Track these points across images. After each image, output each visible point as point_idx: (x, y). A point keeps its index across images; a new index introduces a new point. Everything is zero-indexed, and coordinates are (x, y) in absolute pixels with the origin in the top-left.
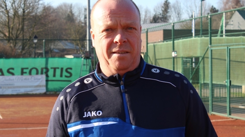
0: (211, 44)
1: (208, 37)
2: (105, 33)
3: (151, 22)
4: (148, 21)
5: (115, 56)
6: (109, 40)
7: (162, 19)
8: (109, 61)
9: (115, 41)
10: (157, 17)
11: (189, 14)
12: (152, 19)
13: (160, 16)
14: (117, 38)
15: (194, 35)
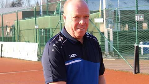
0: (61, 20)
1: (59, 15)
2: (75, 19)
3: (11, 7)
4: (8, 6)
5: (79, 30)
6: (77, 22)
7: (18, 5)
8: (75, 32)
9: (79, 23)
10: (14, 3)
11: (35, 1)
12: (11, 4)
13: (17, 3)
14: (81, 22)
15: (42, 15)
